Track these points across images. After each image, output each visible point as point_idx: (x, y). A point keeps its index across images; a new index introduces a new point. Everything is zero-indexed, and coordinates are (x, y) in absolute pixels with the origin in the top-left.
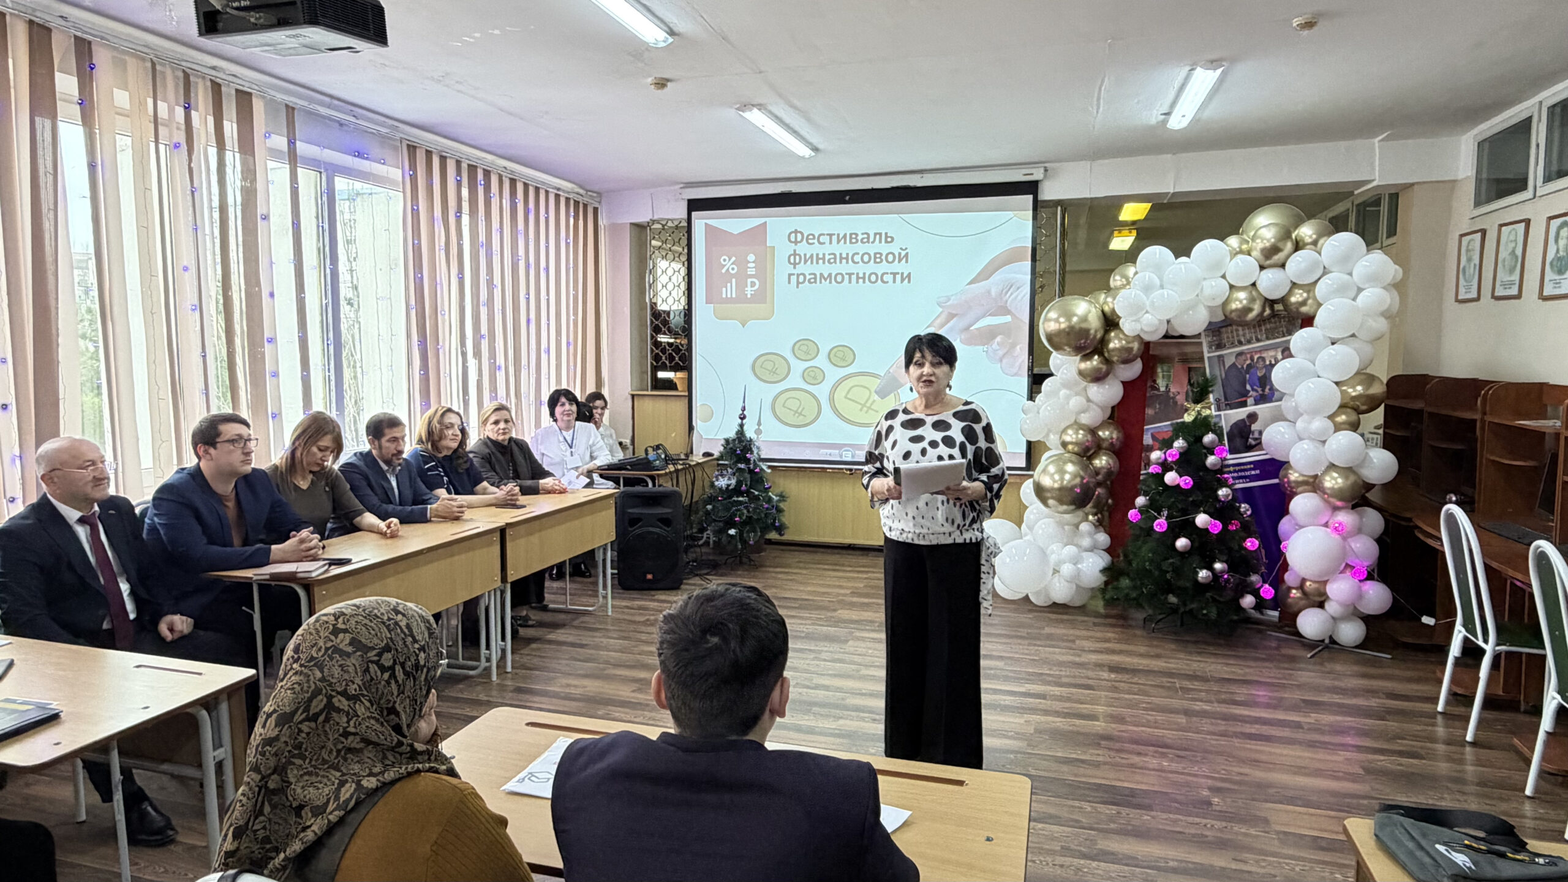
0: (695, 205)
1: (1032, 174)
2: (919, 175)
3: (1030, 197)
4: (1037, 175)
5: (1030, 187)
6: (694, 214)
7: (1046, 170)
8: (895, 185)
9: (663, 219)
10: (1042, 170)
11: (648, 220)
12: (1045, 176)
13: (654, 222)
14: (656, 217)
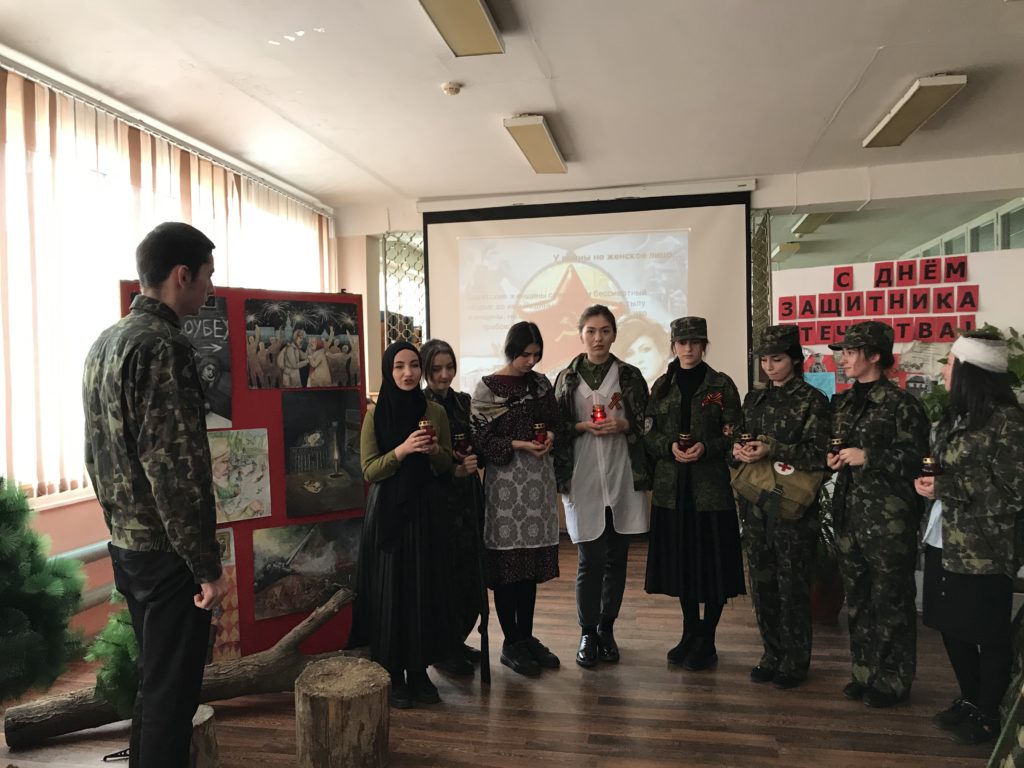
0: (430, 218)
1: (745, 186)
2: (642, 188)
3: (743, 206)
4: (750, 186)
5: (743, 198)
6: (430, 226)
7: (757, 182)
8: (619, 196)
9: (397, 232)
10: (754, 181)
11: (384, 232)
12: (757, 188)
13: (389, 233)
14: (392, 230)
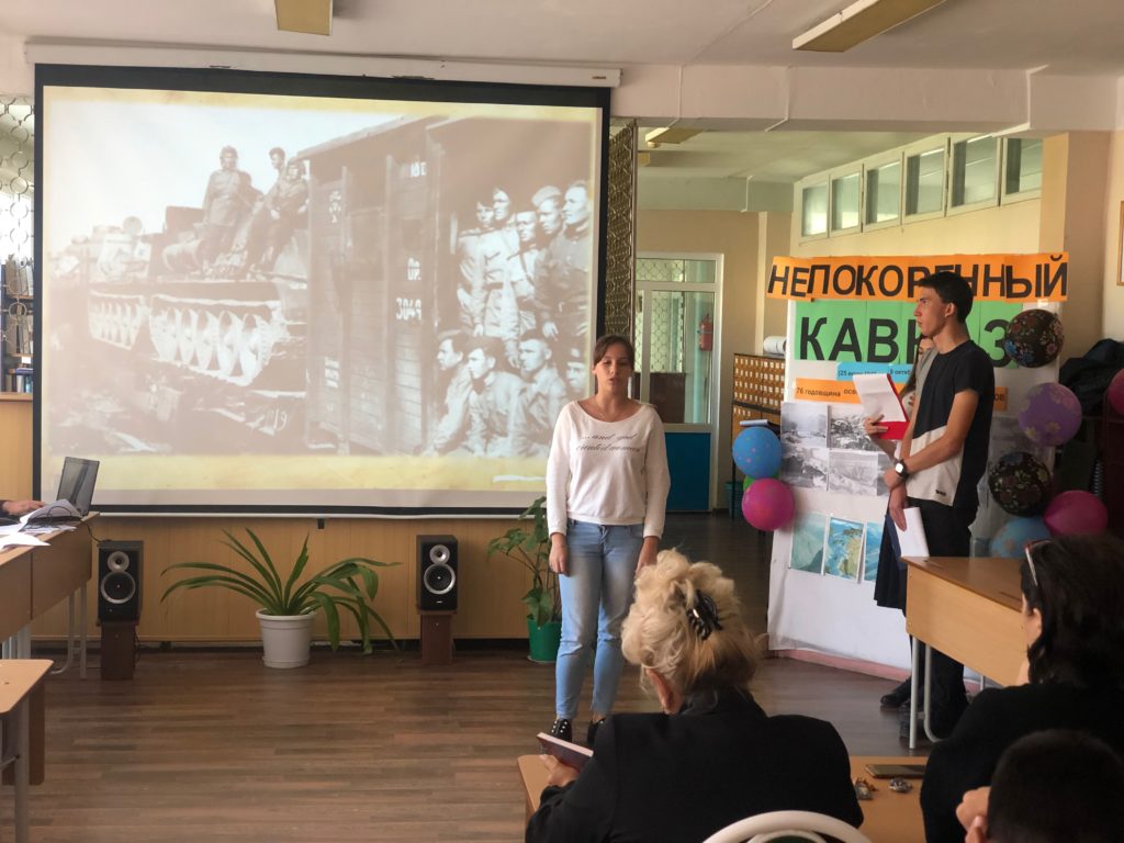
1: (604, 78)
2: (437, 64)
3: (599, 111)
4: (611, 79)
5: (599, 97)
6: (47, 90)
7: (622, 74)
8: (400, 74)
10: (618, 73)
12: (622, 83)
